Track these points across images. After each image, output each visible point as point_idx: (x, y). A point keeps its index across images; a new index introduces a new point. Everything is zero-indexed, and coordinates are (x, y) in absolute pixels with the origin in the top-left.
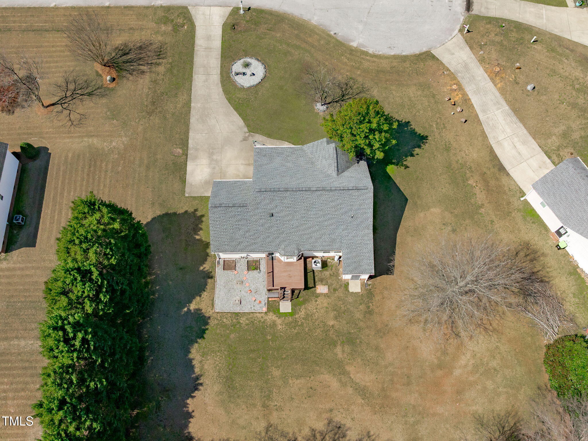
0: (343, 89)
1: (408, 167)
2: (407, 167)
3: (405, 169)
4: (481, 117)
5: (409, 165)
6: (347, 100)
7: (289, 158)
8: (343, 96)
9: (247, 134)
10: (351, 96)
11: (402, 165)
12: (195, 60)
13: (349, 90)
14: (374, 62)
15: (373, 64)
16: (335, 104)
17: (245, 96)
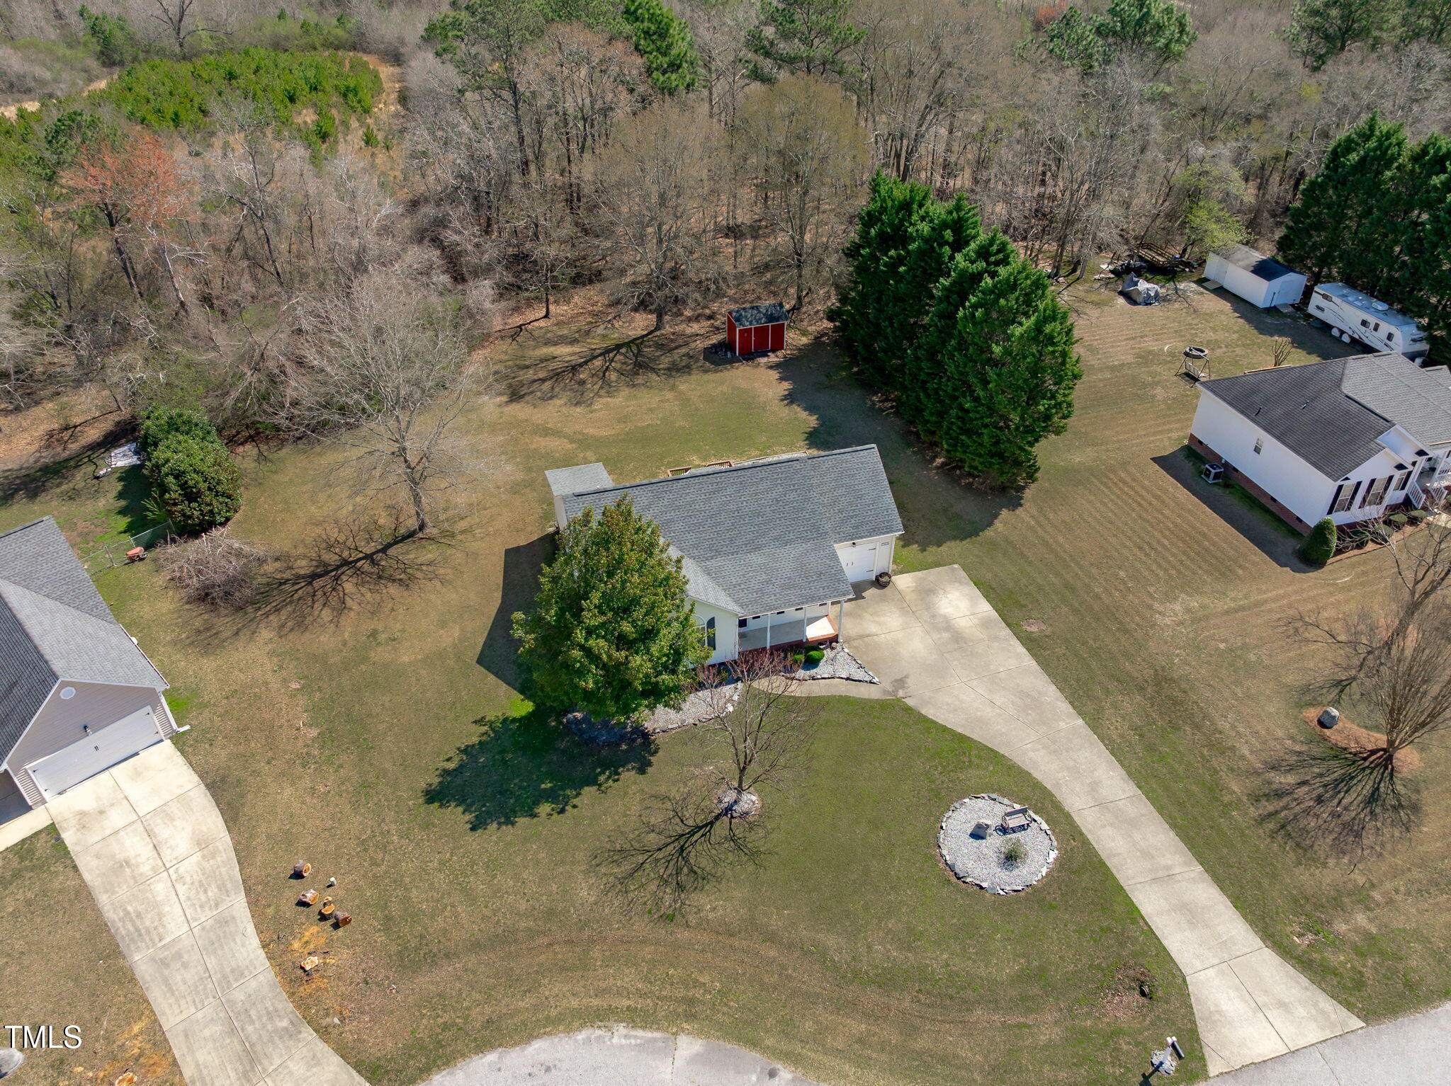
0: (685, 870)
1: (475, 722)
2: (480, 722)
3: (483, 718)
4: (238, 904)
5: (474, 728)
6: (669, 840)
7: (764, 576)
8: (682, 849)
9: (901, 693)
10: (660, 855)
11: (491, 723)
12: (1172, 834)
13: (669, 872)
14: (600, 993)
15: (603, 985)
16: (700, 819)
17: (962, 776)
